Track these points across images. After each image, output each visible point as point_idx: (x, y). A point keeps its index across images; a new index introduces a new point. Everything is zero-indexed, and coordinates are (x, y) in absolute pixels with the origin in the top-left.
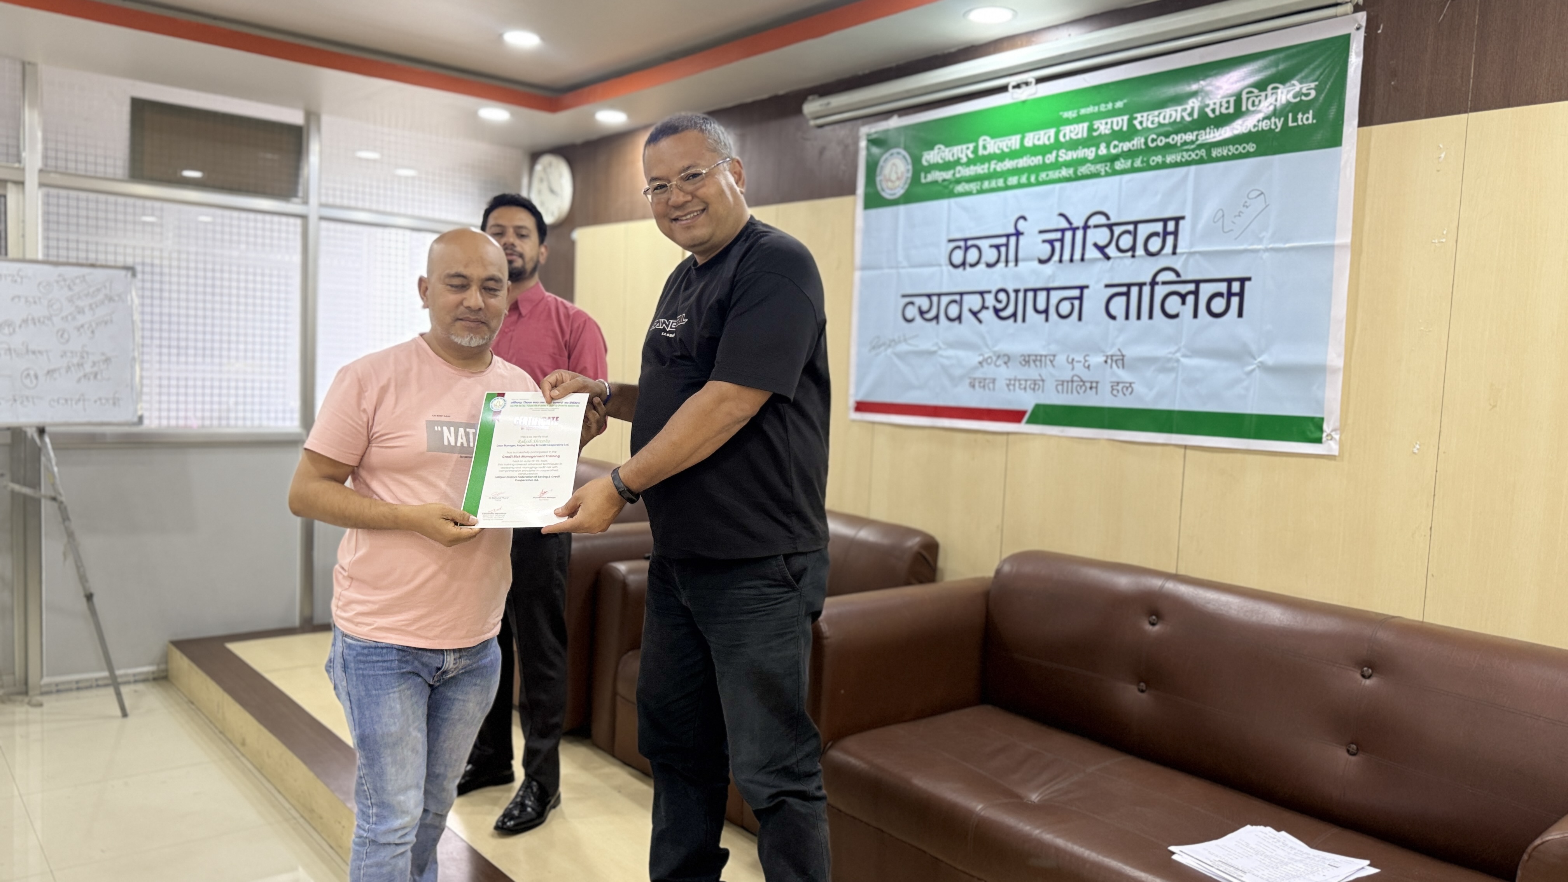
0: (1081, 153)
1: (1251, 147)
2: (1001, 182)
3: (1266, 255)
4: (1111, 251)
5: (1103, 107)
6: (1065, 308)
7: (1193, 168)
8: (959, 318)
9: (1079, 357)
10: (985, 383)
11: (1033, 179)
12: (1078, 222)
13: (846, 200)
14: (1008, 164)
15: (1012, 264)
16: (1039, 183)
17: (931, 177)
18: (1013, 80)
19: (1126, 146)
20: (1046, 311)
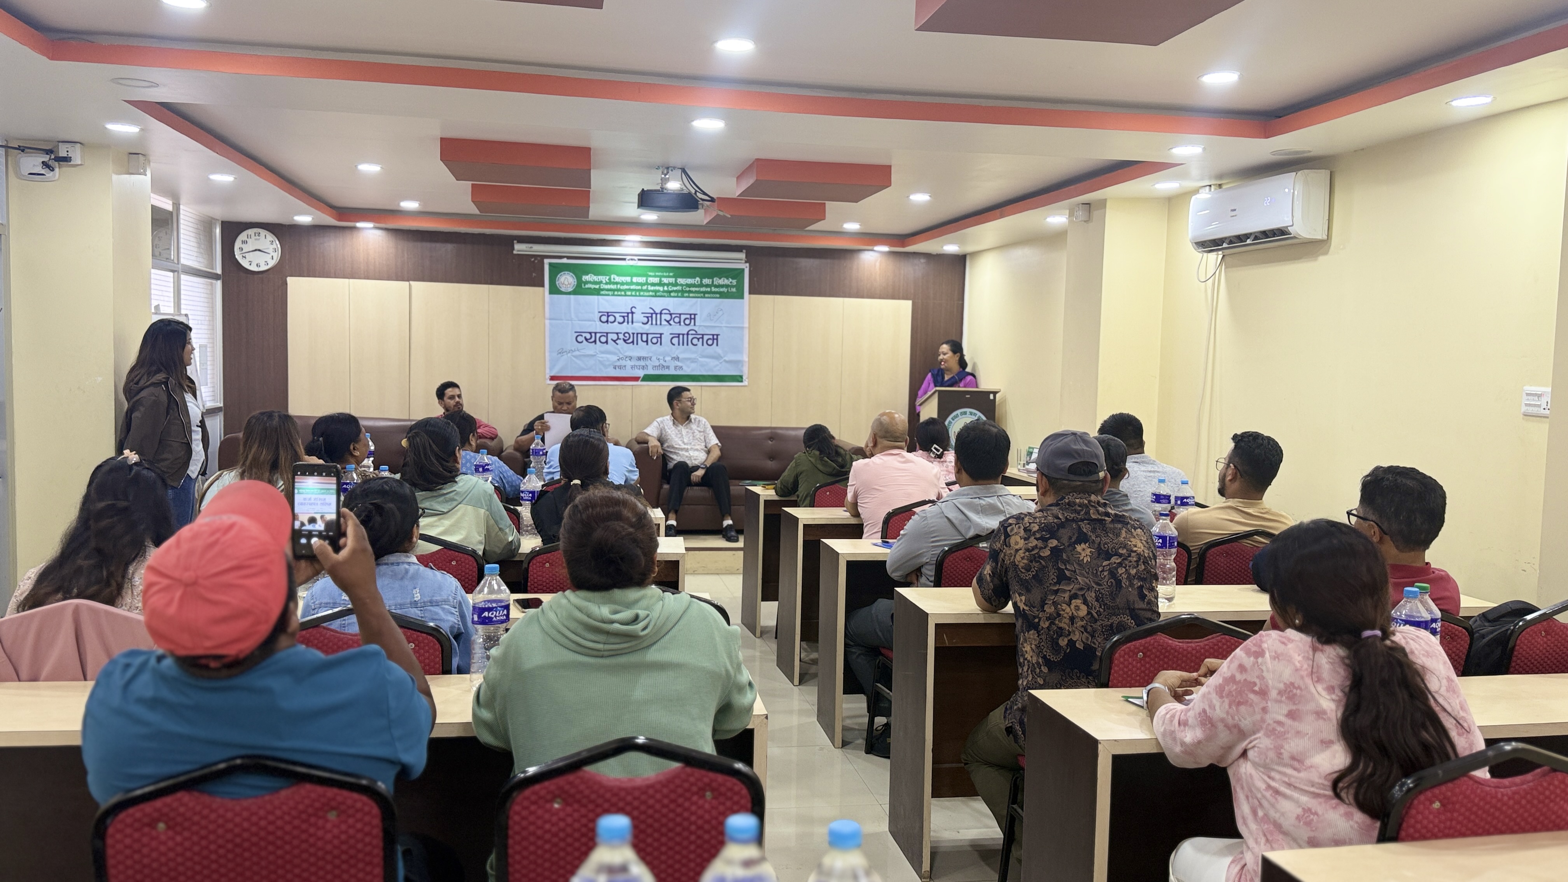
0: (657, 288)
1: (718, 296)
2: (623, 293)
3: (724, 328)
4: (672, 322)
5: (665, 274)
6: (655, 340)
7: (699, 299)
8: (607, 342)
9: (661, 358)
10: (620, 367)
11: (638, 294)
12: (658, 311)
13: (541, 289)
14: (625, 287)
15: (630, 323)
16: (640, 296)
17: (587, 286)
18: (628, 257)
19: (675, 288)
20: (647, 341)
